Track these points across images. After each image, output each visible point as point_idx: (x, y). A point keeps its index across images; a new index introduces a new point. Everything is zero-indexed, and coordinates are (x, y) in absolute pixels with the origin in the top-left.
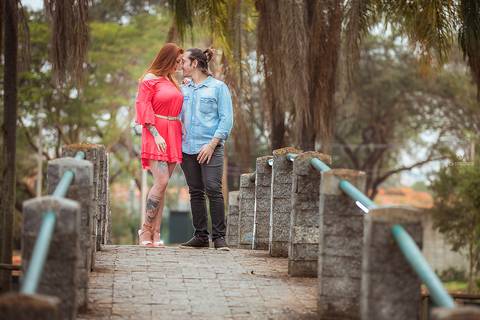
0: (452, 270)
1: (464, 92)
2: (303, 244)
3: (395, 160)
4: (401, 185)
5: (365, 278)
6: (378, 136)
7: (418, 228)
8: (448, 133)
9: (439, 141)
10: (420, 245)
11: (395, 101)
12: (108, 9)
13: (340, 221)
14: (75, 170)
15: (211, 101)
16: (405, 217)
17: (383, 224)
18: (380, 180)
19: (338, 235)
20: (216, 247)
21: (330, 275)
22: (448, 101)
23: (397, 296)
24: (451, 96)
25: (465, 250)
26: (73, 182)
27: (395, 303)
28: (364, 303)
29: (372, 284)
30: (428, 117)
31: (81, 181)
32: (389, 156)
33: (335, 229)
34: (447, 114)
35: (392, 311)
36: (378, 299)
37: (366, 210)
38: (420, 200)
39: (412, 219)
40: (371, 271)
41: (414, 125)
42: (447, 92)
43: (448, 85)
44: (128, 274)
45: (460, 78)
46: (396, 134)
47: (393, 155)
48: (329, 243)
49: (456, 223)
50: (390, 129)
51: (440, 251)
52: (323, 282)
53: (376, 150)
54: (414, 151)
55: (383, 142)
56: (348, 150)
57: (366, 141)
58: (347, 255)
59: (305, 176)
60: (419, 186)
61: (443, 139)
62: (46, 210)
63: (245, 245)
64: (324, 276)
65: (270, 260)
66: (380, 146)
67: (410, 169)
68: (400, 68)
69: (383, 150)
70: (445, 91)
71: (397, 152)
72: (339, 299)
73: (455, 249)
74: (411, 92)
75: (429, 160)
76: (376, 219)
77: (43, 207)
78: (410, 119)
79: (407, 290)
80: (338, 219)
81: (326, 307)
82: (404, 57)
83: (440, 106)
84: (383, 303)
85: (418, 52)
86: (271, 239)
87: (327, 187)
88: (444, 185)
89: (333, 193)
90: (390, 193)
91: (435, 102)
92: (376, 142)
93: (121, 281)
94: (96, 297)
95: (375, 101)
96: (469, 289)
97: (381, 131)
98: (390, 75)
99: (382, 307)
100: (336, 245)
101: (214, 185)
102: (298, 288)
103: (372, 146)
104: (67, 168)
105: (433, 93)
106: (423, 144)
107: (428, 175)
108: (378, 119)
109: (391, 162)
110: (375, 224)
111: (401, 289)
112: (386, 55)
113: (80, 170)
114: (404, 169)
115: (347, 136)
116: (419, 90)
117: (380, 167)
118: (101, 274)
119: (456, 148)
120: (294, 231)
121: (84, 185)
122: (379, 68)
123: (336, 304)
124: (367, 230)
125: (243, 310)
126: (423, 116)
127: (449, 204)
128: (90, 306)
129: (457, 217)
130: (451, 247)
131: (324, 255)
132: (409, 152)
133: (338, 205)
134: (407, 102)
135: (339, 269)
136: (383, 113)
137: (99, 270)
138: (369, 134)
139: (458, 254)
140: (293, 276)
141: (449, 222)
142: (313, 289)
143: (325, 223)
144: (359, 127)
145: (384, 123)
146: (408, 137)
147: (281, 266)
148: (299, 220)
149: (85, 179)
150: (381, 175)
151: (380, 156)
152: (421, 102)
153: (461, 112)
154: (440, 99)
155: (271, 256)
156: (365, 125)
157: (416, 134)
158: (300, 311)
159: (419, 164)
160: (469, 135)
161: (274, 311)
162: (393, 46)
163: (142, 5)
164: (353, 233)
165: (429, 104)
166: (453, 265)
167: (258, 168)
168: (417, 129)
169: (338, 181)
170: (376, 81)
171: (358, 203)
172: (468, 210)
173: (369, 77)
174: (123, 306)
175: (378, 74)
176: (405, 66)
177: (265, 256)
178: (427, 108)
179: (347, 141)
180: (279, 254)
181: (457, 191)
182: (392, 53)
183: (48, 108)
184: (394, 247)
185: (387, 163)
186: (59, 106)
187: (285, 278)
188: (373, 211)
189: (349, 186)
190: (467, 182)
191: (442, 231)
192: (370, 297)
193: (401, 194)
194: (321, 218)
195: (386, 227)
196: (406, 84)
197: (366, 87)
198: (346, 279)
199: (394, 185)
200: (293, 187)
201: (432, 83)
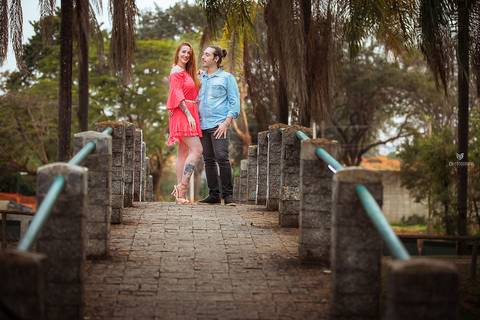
0: (415, 216)
1: (424, 87)
2: (290, 201)
3: (375, 138)
4: (379, 155)
5: (333, 231)
6: (362, 119)
7: (378, 187)
8: (412, 117)
9: (406, 122)
10: (380, 203)
11: (374, 94)
12: (165, 30)
13: (316, 182)
14: (96, 142)
15: (220, 87)
16: (368, 177)
17: (349, 184)
18: (364, 151)
19: (315, 193)
20: (226, 203)
21: (308, 227)
22: (412, 93)
23: (361, 246)
24: (414, 90)
25: (425, 202)
26: (93, 151)
27: (359, 252)
28: (333, 251)
29: (339, 236)
30: (398, 105)
31: (102, 150)
32: (370, 134)
33: (312, 189)
34: (411, 103)
35: (357, 259)
36: (345, 249)
37: (335, 171)
38: (392, 166)
39: (374, 179)
40: (339, 225)
41: (387, 111)
42: (412, 87)
43: (412, 82)
44: (149, 226)
45: (420, 77)
46: (375, 118)
47: (373, 133)
48: (307, 200)
49: (419, 181)
50: (371, 114)
51: (407, 202)
52: (303, 233)
53: (360, 130)
54: (388, 130)
55: (365, 124)
56: (340, 130)
57: (353, 124)
58: (322, 209)
59: (292, 145)
60: (392, 156)
61: (408, 120)
62: (56, 175)
63: (252, 201)
64: (303, 228)
65: (266, 213)
66: (364, 127)
67: (384, 143)
68: (377, 70)
69: (365, 130)
70: (410, 86)
71: (376, 131)
72: (317, 246)
73: (418, 201)
74: (385, 87)
75: (398, 136)
76: (342, 179)
77: (54, 172)
78: (385, 107)
79: (369, 241)
80: (315, 180)
81: (306, 253)
82: (380, 61)
83: (406, 97)
84: (349, 252)
85: (391, 57)
86: (267, 197)
87: (306, 154)
88: (408, 154)
89: (311, 158)
90: (370, 161)
91: (403, 94)
92: (360, 124)
93: (142, 232)
94: (118, 245)
95: (359, 94)
96: (428, 230)
97: (364, 116)
98: (370, 75)
99: (348, 256)
100: (314, 201)
101: (222, 154)
102: (286, 237)
103: (357, 127)
104: (89, 140)
105: (402, 88)
106: (394, 125)
107: (398, 147)
108: (362, 107)
109: (372, 138)
110: (341, 183)
111: (364, 241)
112: (367, 61)
113: (100, 141)
114: (381, 143)
115: (339, 120)
116: (391, 85)
117: (364, 141)
118: (127, 227)
119: (419, 128)
120: (283, 191)
121: (103, 153)
122: (361, 70)
123: (314, 250)
124: (334, 189)
125: (238, 256)
126: (394, 105)
127: (413, 169)
128: (112, 254)
129: (419, 177)
130: (414, 199)
131: (303, 210)
132: (384, 131)
133: (315, 168)
134: (383, 95)
135: (316, 222)
136: (365, 102)
137: (125, 223)
138: (355, 118)
139: (419, 204)
140: (283, 227)
141: (413, 181)
142: (297, 238)
143: (304, 183)
144: (348, 113)
145: (366, 110)
146: (383, 121)
147: (273, 219)
148: (287, 181)
149: (105, 149)
150: (364, 148)
151: (363, 134)
152: (393, 94)
153: (421, 101)
154: (406, 92)
155: (268, 210)
156: (352, 112)
157: (389, 117)
158: (284, 256)
159: (392, 140)
160: (427, 117)
161: (264, 257)
162: (372, 54)
163: (190, 27)
164: (327, 192)
165: (399, 96)
166: (416, 212)
167: (259, 141)
168: (390, 114)
169: (314, 148)
170: (360, 79)
171: (330, 167)
172: (427, 173)
173: (355, 77)
174: (139, 253)
175: (361, 74)
176: (381, 69)
177: (264, 210)
178: (397, 99)
179: (339, 123)
180: (273, 208)
181: (418, 158)
182: (371, 59)
183: (122, 102)
184: (358, 204)
185: (368, 139)
186: (130, 101)
187: (276, 228)
188: (340, 173)
189: (324, 153)
190: (426, 152)
191: (409, 188)
192: (338, 247)
193: (380, 162)
194: (301, 179)
195: (351, 187)
196: (382, 81)
197: (353, 84)
198: (322, 230)
199: (373, 155)
200: (282, 154)
201: (401, 80)
